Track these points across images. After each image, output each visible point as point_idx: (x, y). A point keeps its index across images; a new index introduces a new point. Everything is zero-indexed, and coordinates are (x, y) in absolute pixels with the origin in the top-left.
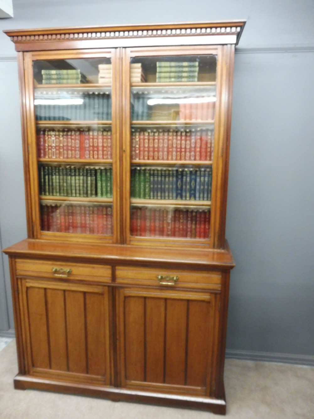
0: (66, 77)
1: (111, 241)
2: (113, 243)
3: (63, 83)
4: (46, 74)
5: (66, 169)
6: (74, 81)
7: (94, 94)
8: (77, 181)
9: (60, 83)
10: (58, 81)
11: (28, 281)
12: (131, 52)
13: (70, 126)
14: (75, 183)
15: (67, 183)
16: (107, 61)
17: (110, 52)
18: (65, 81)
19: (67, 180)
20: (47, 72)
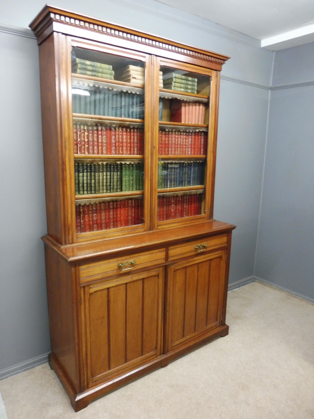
0: (100, 70)
1: (143, 230)
2: (145, 231)
3: (98, 77)
4: (81, 63)
5: (99, 165)
6: (109, 76)
7: (127, 92)
8: (105, 177)
9: (95, 76)
10: (94, 73)
11: (91, 286)
12: (161, 61)
13: (104, 122)
14: (103, 179)
15: (95, 179)
16: (142, 64)
17: (144, 57)
18: (100, 75)
19: (95, 176)
20: (82, 61)
